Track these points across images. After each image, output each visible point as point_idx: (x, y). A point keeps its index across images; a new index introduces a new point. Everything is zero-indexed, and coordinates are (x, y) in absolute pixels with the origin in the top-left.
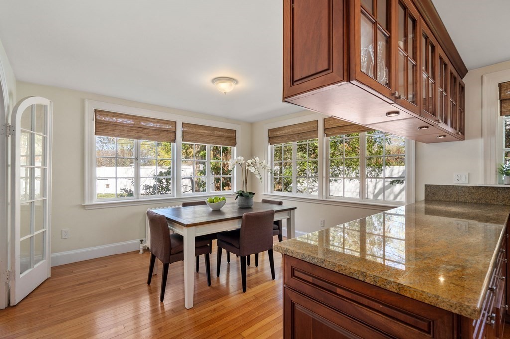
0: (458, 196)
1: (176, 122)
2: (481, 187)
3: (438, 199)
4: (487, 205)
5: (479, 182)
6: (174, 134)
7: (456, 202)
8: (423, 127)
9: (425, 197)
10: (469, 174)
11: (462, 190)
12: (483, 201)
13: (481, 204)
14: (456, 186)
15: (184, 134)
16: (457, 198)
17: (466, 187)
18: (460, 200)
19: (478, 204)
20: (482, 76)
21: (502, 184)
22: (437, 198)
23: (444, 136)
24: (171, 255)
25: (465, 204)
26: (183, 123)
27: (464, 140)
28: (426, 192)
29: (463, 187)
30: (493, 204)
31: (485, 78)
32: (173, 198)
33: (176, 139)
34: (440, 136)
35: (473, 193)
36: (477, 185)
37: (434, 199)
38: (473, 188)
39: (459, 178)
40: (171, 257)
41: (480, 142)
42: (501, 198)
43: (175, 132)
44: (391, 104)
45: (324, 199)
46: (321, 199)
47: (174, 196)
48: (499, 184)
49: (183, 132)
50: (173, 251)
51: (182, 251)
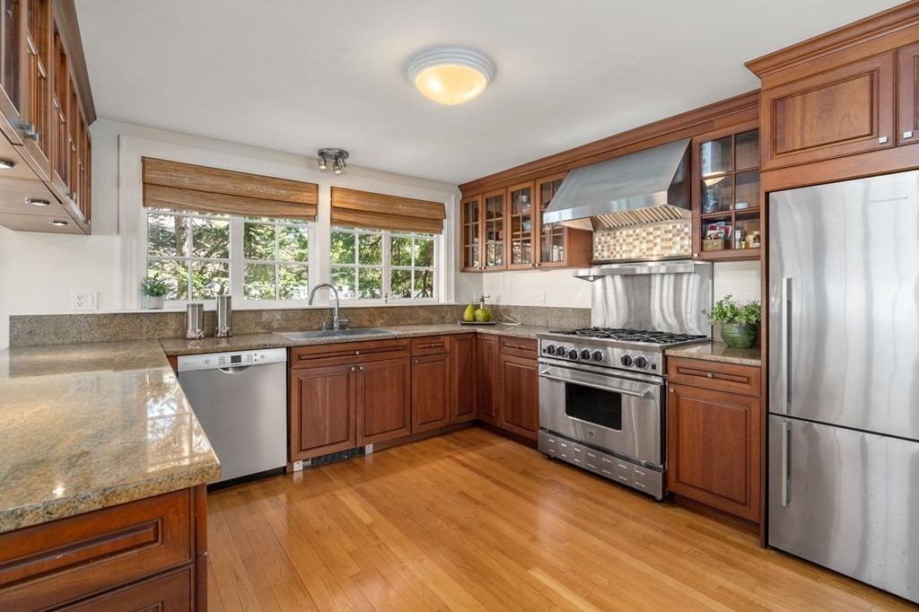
0: (79, 332)
2: (117, 314)
3: (40, 343)
4: (127, 341)
5: (115, 307)
7: (77, 343)
8: (39, 201)
9: (10, 342)
10: (98, 294)
11: (87, 321)
12: (121, 337)
13: (118, 341)
14: (75, 315)
16: (78, 336)
17: (94, 315)
18: (84, 339)
19: (113, 341)
20: (119, 136)
21: (145, 308)
22: (37, 340)
23: (63, 223)
25: (92, 344)
27: (90, 234)
28: (11, 331)
29: (88, 315)
30: (134, 340)
31: (123, 141)
34: (55, 222)
35: (106, 325)
36: (113, 312)
37: (33, 343)
38: (105, 316)
39: (82, 301)
41: (116, 241)
42: (145, 330)
44: (12, 144)
48: (142, 308)
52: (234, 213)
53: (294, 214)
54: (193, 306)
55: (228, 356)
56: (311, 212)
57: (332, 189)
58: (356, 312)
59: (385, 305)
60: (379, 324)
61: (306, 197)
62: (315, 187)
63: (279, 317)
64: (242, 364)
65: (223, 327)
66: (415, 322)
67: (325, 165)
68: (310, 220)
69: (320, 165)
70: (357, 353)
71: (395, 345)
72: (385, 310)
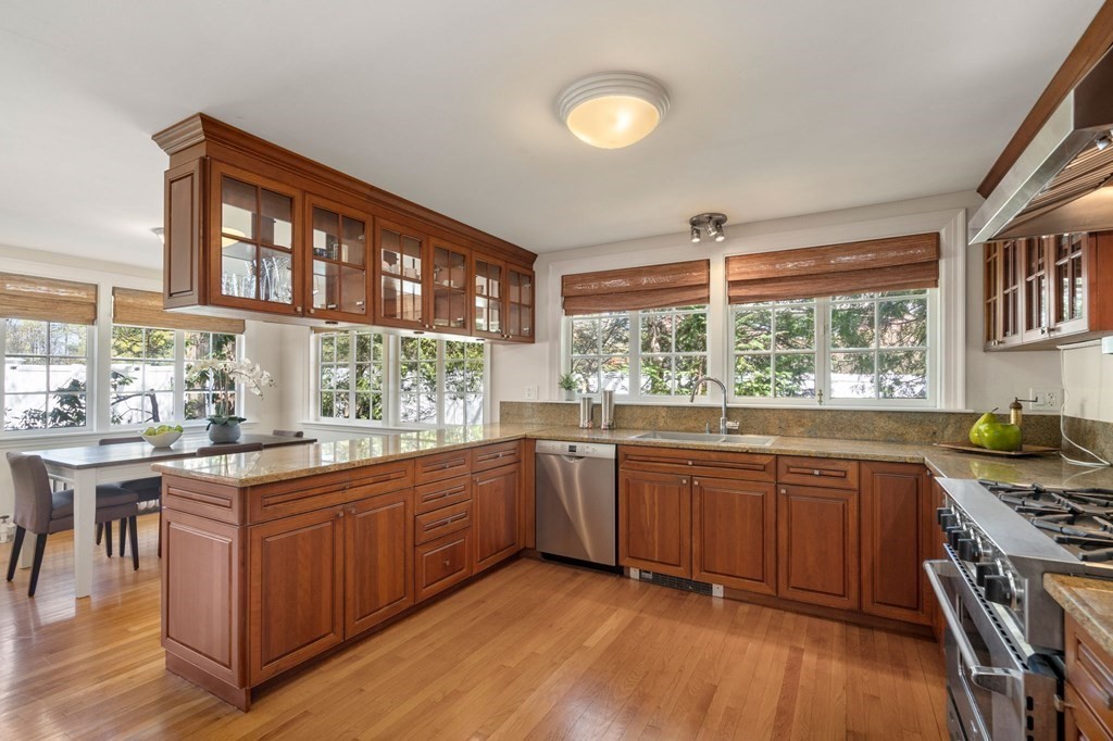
0: (528, 415)
1: (96, 286)
2: (546, 403)
4: (552, 425)
6: (92, 308)
11: (532, 408)
13: (548, 424)
14: (527, 403)
15: (118, 310)
16: (528, 418)
17: (535, 403)
18: (531, 421)
19: (545, 424)
24: (51, 519)
25: (534, 425)
26: (114, 288)
27: (534, 343)
32: (90, 432)
33: (96, 318)
35: (541, 411)
38: (541, 404)
39: (530, 393)
40: (52, 522)
42: (562, 417)
43: (95, 306)
45: (391, 427)
46: (385, 427)
47: (92, 430)
49: (115, 306)
50: (54, 513)
51: (72, 515)
52: (610, 311)
53: (685, 299)
54: (584, 399)
55: (567, 444)
56: (702, 293)
57: (727, 260)
58: (760, 413)
59: (818, 406)
60: (795, 433)
61: (696, 277)
62: (705, 264)
63: (664, 414)
64: (577, 454)
65: (605, 420)
66: (866, 436)
67: (698, 237)
68: (704, 302)
69: (693, 238)
70: (690, 463)
71: (747, 462)
72: (807, 414)
